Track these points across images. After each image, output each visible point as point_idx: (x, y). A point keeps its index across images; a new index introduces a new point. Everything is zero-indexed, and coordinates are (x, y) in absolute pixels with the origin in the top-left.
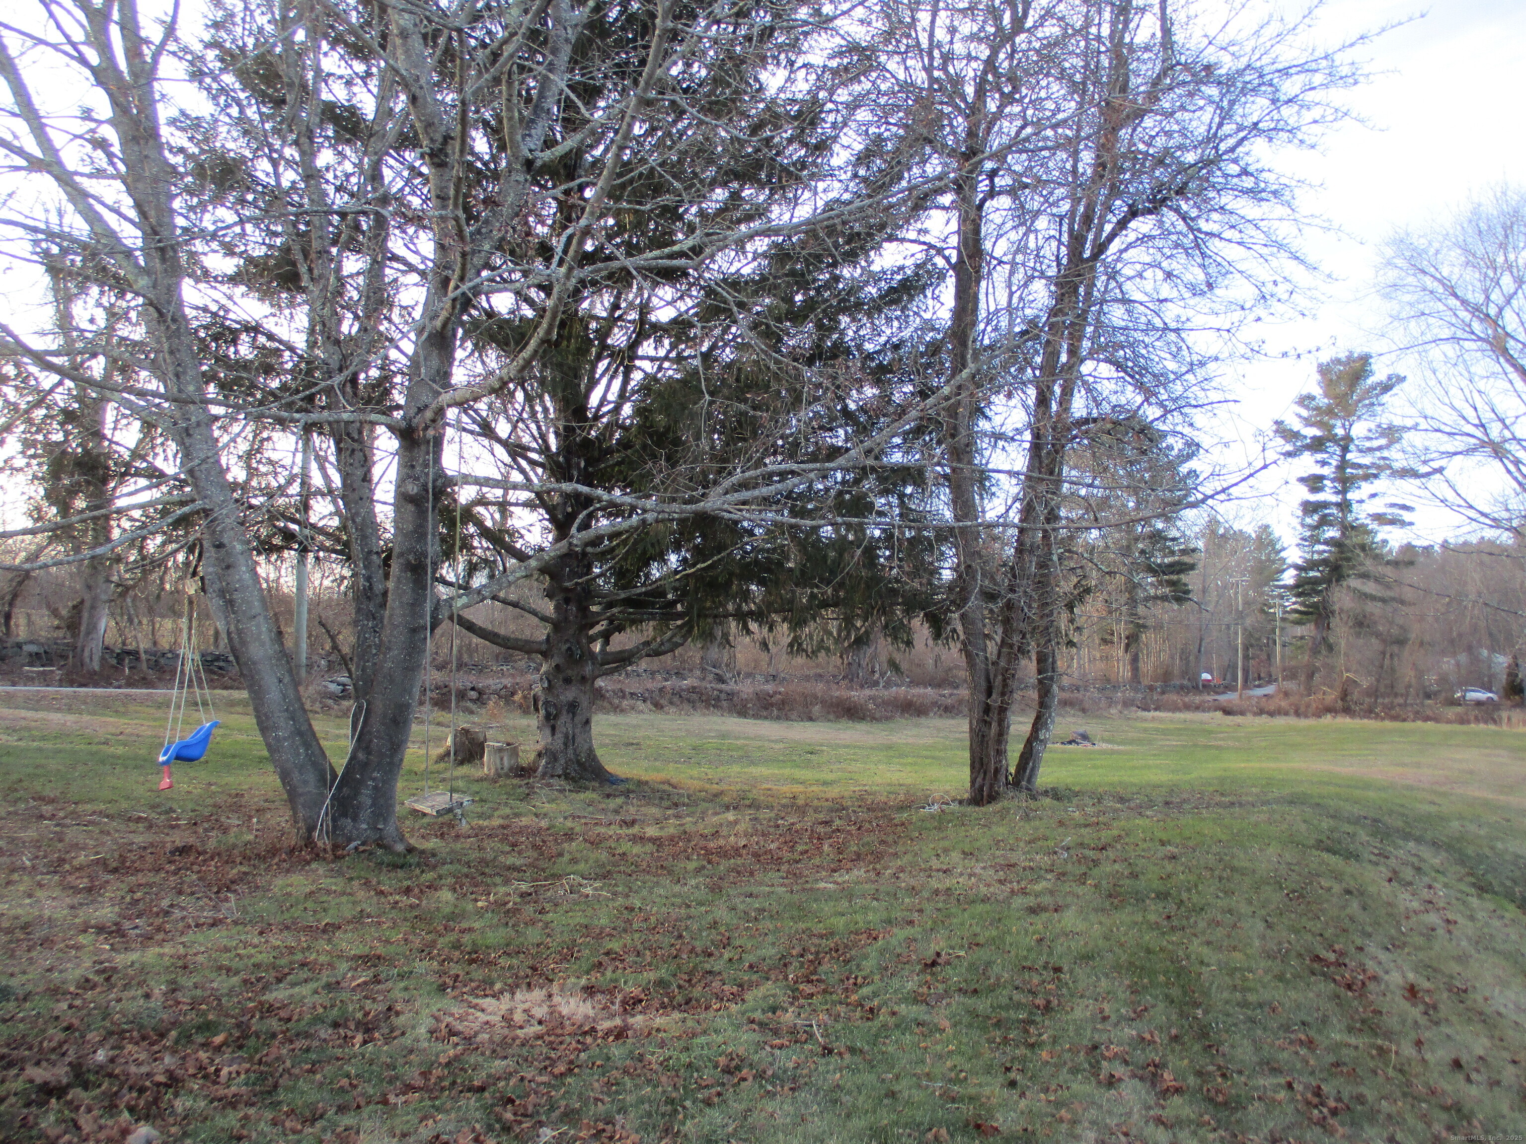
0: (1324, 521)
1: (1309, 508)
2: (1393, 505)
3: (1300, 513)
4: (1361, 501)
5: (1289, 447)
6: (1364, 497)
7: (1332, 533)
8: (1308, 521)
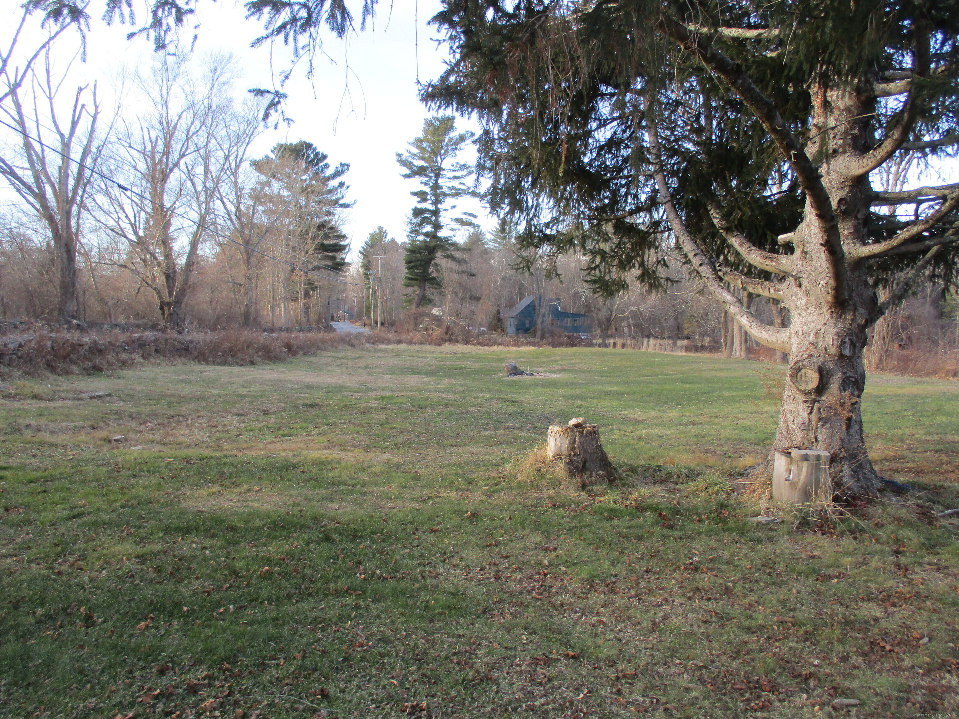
0: (424, 221)
1: (417, 212)
2: (466, 214)
3: (411, 216)
4: (446, 210)
5: (408, 172)
6: (448, 207)
7: (428, 228)
8: (415, 221)
